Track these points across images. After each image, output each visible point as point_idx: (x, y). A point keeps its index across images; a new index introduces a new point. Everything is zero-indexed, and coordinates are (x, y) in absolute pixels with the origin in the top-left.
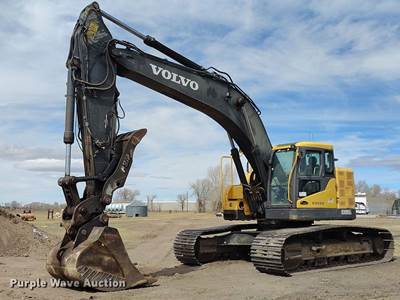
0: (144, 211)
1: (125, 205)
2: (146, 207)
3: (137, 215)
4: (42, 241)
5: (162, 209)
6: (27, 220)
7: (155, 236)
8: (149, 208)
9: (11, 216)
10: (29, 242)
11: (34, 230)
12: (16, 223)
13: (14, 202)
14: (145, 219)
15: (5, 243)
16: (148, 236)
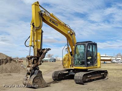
0: (55, 60)
1: (49, 58)
2: (55, 59)
3: (52, 62)
4: (24, 69)
5: (60, 60)
6: (20, 62)
7: (58, 68)
8: (56, 59)
9: (15, 61)
10: (20, 69)
11: (22, 65)
12: (16, 63)
13: (17, 57)
14: (55, 63)
15: (13, 69)
16: (56, 68)
